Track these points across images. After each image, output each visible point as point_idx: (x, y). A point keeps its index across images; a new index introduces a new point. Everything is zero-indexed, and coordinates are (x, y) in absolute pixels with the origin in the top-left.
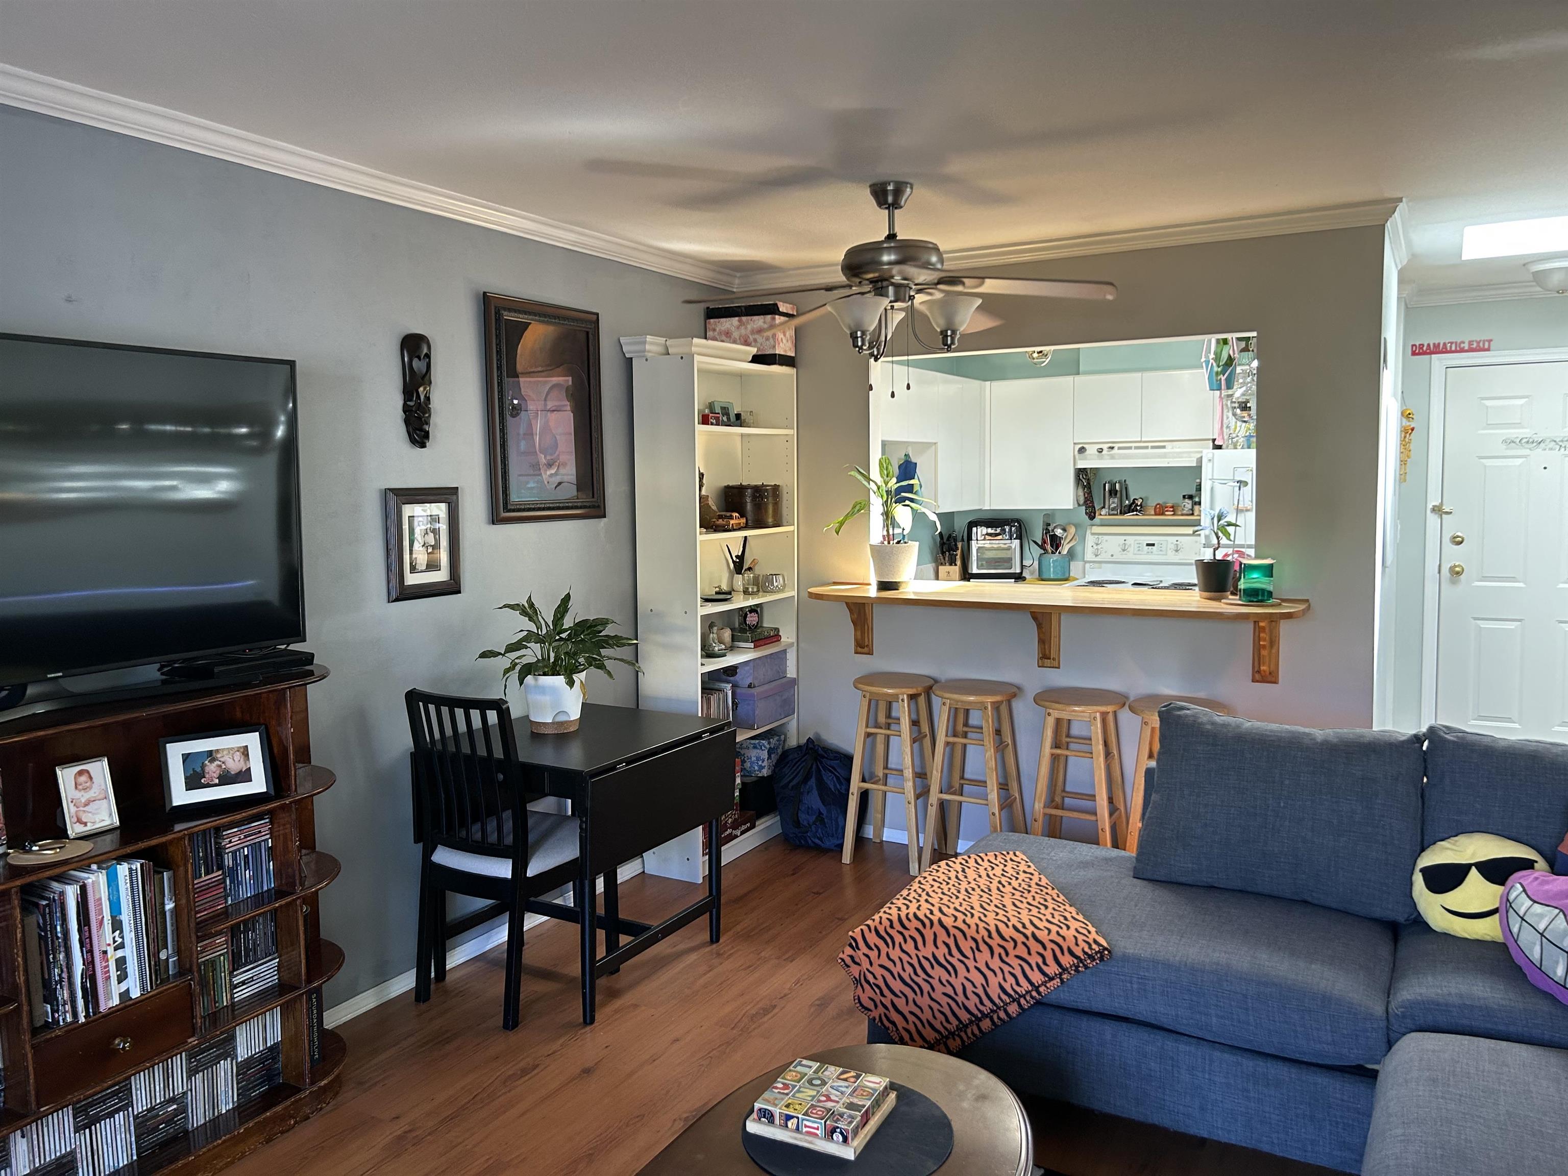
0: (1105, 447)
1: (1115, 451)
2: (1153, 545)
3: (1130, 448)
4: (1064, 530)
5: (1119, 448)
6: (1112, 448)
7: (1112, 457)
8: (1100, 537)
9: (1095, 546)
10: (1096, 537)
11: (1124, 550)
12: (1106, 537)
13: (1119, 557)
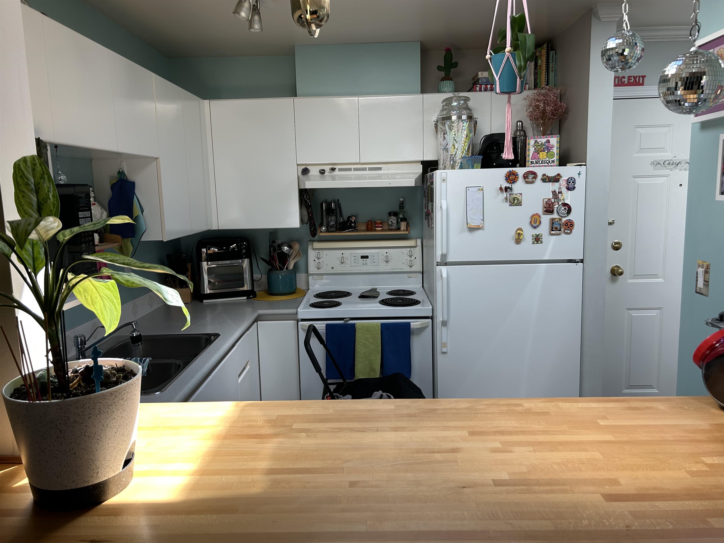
0: (327, 168)
1: (336, 172)
2: (367, 257)
3: (350, 170)
4: (290, 247)
5: (340, 170)
6: (333, 169)
7: (333, 178)
8: (321, 251)
9: (316, 260)
10: (317, 251)
11: (342, 263)
12: (325, 252)
13: (339, 269)
